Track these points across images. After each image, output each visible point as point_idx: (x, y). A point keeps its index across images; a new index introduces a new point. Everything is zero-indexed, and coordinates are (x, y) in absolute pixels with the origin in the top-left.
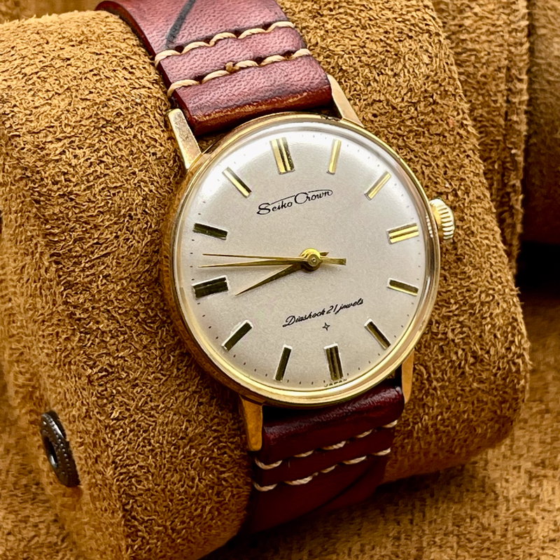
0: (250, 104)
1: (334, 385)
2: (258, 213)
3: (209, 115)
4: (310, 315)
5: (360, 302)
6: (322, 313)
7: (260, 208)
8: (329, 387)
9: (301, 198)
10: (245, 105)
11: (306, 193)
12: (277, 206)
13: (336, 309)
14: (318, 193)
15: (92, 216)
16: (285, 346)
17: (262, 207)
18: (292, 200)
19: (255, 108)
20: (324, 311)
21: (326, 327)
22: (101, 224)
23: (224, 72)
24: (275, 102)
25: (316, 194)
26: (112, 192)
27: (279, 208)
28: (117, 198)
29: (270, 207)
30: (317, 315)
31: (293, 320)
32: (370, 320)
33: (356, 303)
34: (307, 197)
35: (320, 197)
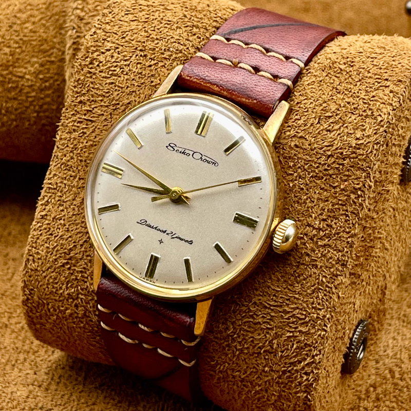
0: (217, 86)
1: (145, 280)
2: (167, 147)
3: (191, 77)
4: (156, 228)
5: (191, 242)
6: (165, 232)
7: (169, 145)
8: (142, 279)
9: (197, 156)
10: (215, 84)
11: (202, 155)
12: (180, 150)
13: (174, 236)
14: (209, 160)
15: (97, 94)
16: (130, 234)
17: (172, 145)
18: (191, 153)
19: (219, 90)
20: (165, 231)
21: (161, 242)
22: (100, 102)
23: (229, 63)
24: (234, 95)
25: (208, 159)
26: (116, 88)
27: (180, 152)
28: (116, 93)
29: (176, 149)
30: (160, 231)
31: (144, 223)
32: (189, 258)
33: (187, 241)
34: (201, 158)
35: (209, 163)
